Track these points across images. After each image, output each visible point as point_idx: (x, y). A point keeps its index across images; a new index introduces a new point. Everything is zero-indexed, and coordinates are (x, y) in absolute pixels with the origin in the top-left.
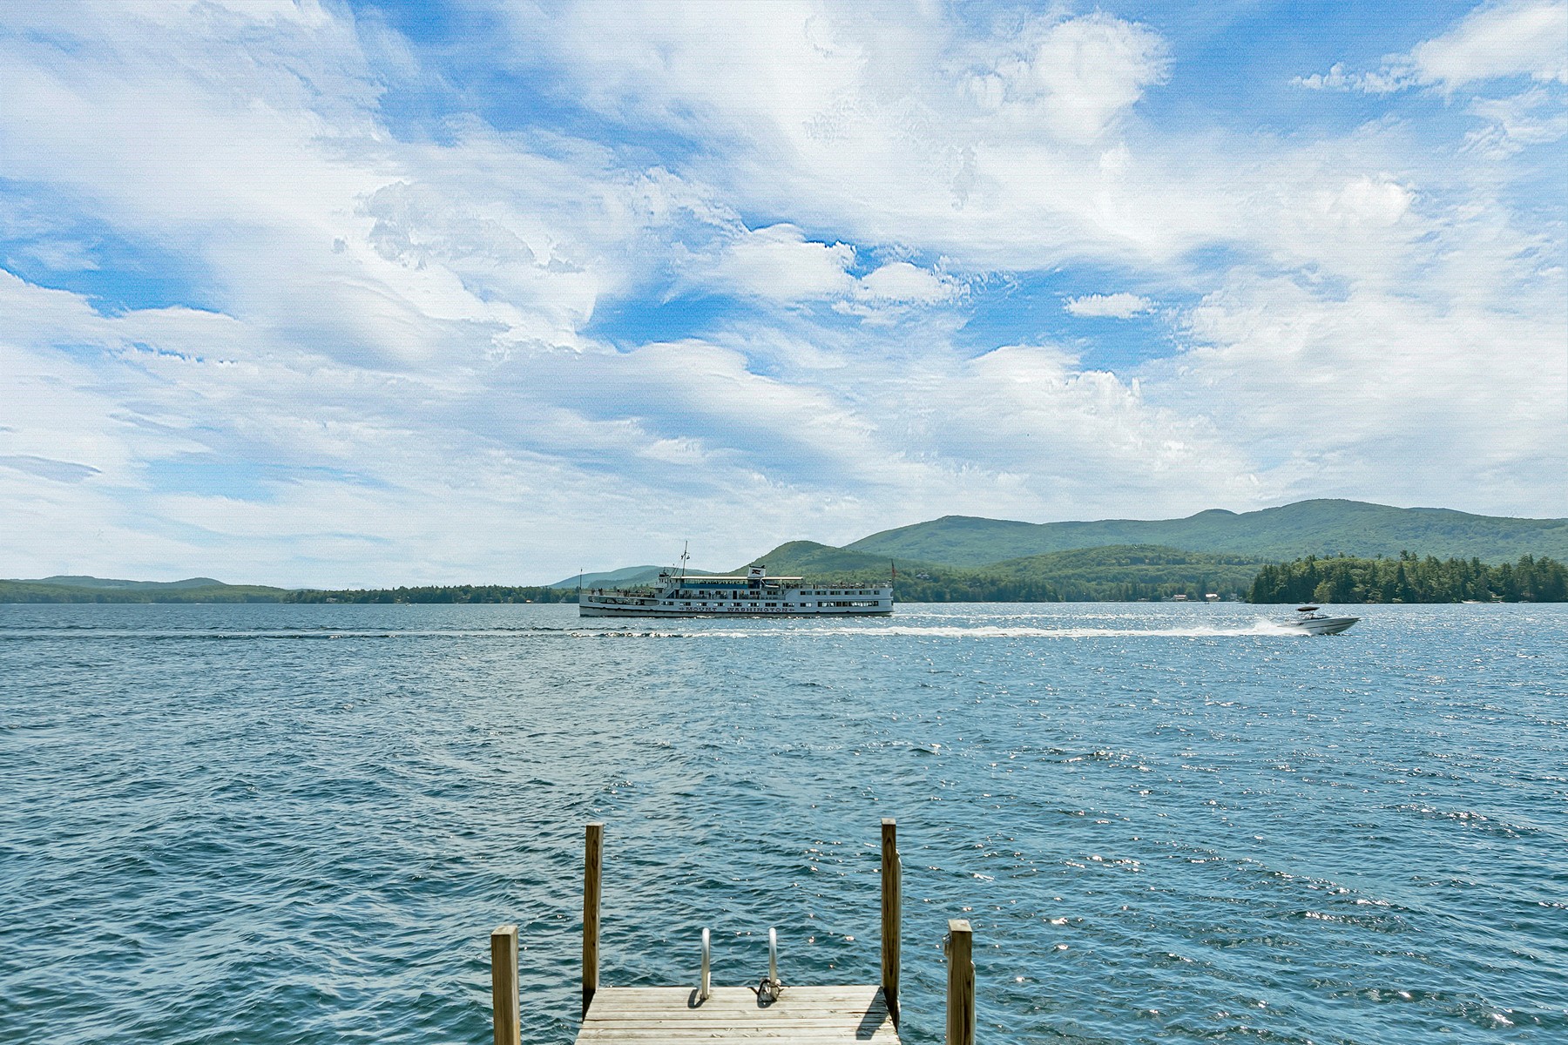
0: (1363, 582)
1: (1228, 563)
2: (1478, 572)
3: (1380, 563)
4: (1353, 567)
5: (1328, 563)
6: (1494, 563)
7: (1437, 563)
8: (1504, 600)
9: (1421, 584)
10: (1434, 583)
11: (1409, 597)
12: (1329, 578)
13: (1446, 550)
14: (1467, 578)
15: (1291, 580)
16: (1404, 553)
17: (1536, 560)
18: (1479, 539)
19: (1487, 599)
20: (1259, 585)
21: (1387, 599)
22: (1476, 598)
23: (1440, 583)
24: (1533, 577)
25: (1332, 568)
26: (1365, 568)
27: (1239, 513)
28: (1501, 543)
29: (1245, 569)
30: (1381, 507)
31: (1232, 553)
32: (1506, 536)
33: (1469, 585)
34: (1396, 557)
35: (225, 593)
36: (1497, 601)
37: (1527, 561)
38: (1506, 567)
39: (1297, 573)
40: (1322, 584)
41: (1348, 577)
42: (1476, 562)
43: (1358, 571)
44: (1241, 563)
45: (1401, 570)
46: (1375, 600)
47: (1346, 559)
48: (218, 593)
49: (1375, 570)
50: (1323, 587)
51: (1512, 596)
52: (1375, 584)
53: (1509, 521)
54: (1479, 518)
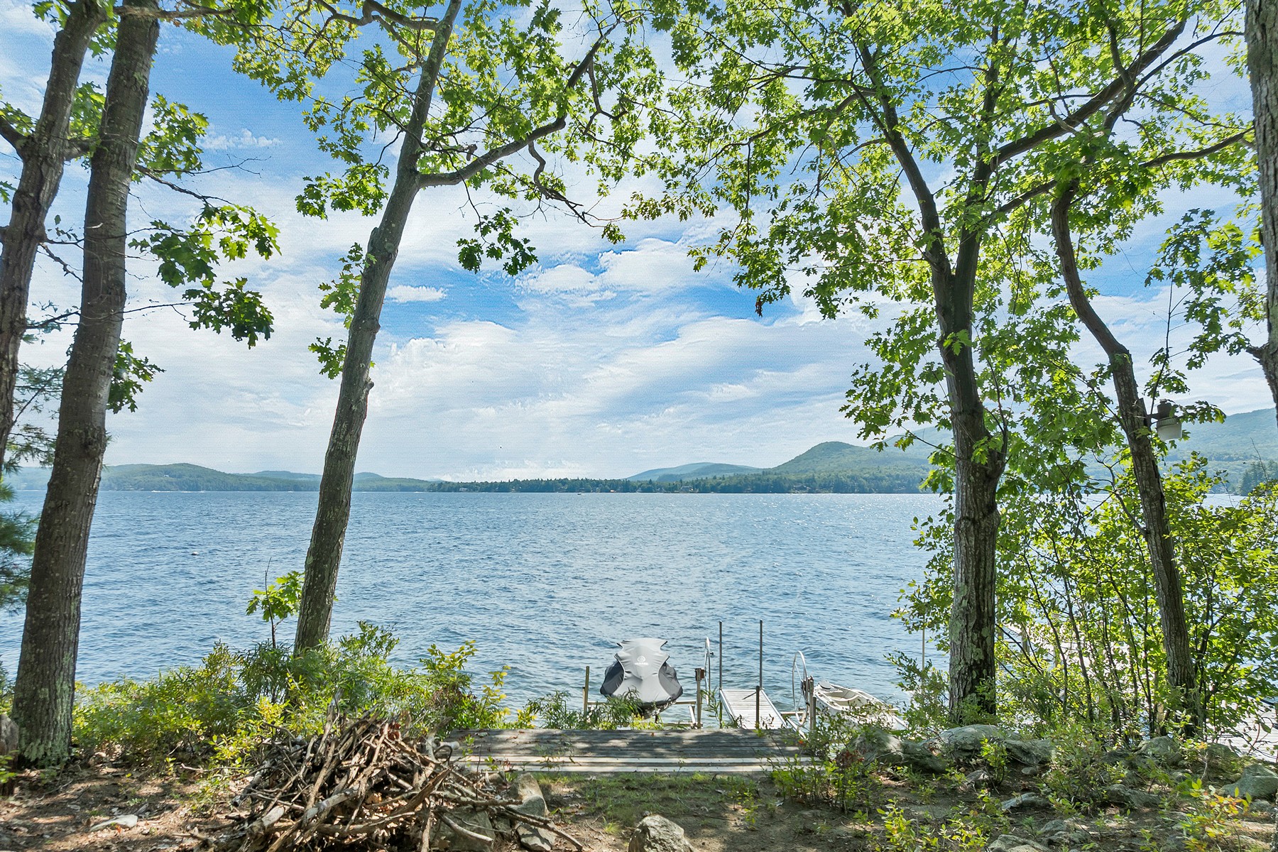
1: (1218, 459)
20: (1247, 479)
29: (1236, 465)
35: (385, 484)
48: (379, 483)
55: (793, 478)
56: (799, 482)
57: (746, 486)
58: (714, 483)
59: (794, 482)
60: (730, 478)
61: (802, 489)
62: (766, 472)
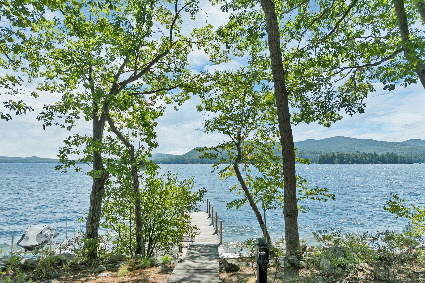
0: (346, 159)
1: (313, 153)
2: (375, 156)
3: (351, 154)
4: (344, 155)
5: (338, 154)
6: (380, 154)
7: (365, 154)
8: (382, 164)
9: (361, 159)
10: (364, 159)
11: (358, 163)
12: (338, 158)
13: (368, 150)
14: (373, 158)
15: (328, 158)
16: (357, 151)
17: (390, 153)
18: (378, 147)
19: (378, 163)
20: (320, 160)
21: (352, 163)
22: (375, 163)
23: (366, 159)
24: (389, 158)
25: (339, 155)
26: (347, 155)
27: (317, 140)
28: (384, 148)
29: (318, 155)
30: (353, 139)
31: (314, 151)
32: (385, 146)
33: (373, 160)
34: (355, 152)
35: (41, 160)
36: (380, 164)
37: (388, 154)
38: (383, 155)
39: (330, 156)
40: (336, 159)
41: (343, 157)
42: (375, 154)
43: (345, 156)
44: (317, 153)
45: (356, 156)
46: (350, 164)
47: (342, 153)
48: (39, 160)
49: (349, 156)
50: (336, 160)
51: (384, 162)
52: (349, 159)
53: (386, 142)
54: (378, 141)
55: (187, 158)
56: (189, 160)
57: (172, 161)
58: (161, 160)
59: (188, 160)
60: (167, 159)
61: (190, 162)
62: (179, 157)
